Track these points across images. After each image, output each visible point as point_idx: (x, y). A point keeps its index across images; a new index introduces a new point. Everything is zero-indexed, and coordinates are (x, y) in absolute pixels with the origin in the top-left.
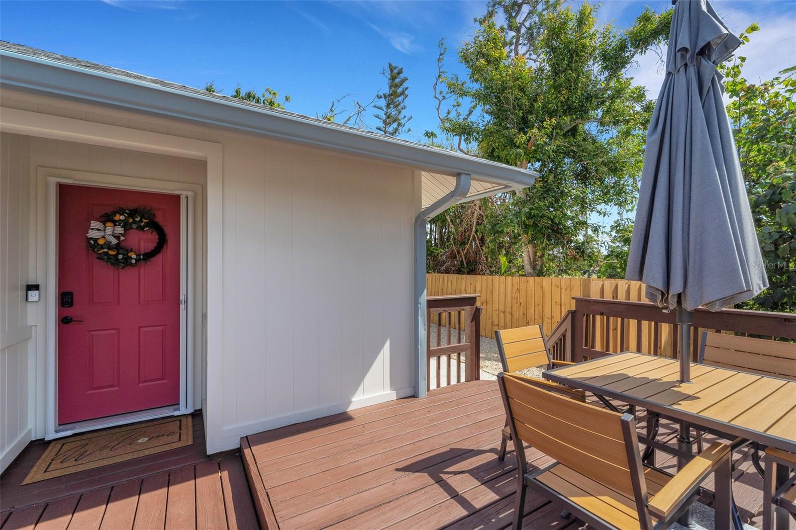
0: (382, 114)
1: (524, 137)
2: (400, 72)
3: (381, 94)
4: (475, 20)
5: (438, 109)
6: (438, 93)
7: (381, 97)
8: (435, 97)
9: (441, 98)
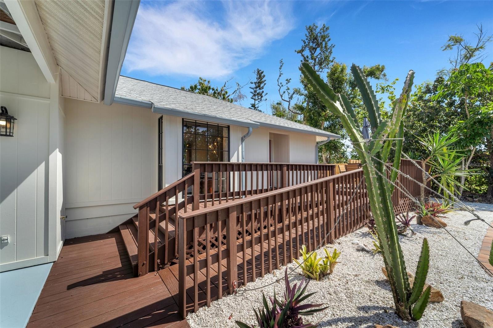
0: (252, 91)
1: (324, 113)
2: (262, 73)
3: (253, 82)
4: (295, 51)
5: (279, 91)
6: (279, 83)
7: (252, 83)
8: (278, 85)
9: (281, 86)
